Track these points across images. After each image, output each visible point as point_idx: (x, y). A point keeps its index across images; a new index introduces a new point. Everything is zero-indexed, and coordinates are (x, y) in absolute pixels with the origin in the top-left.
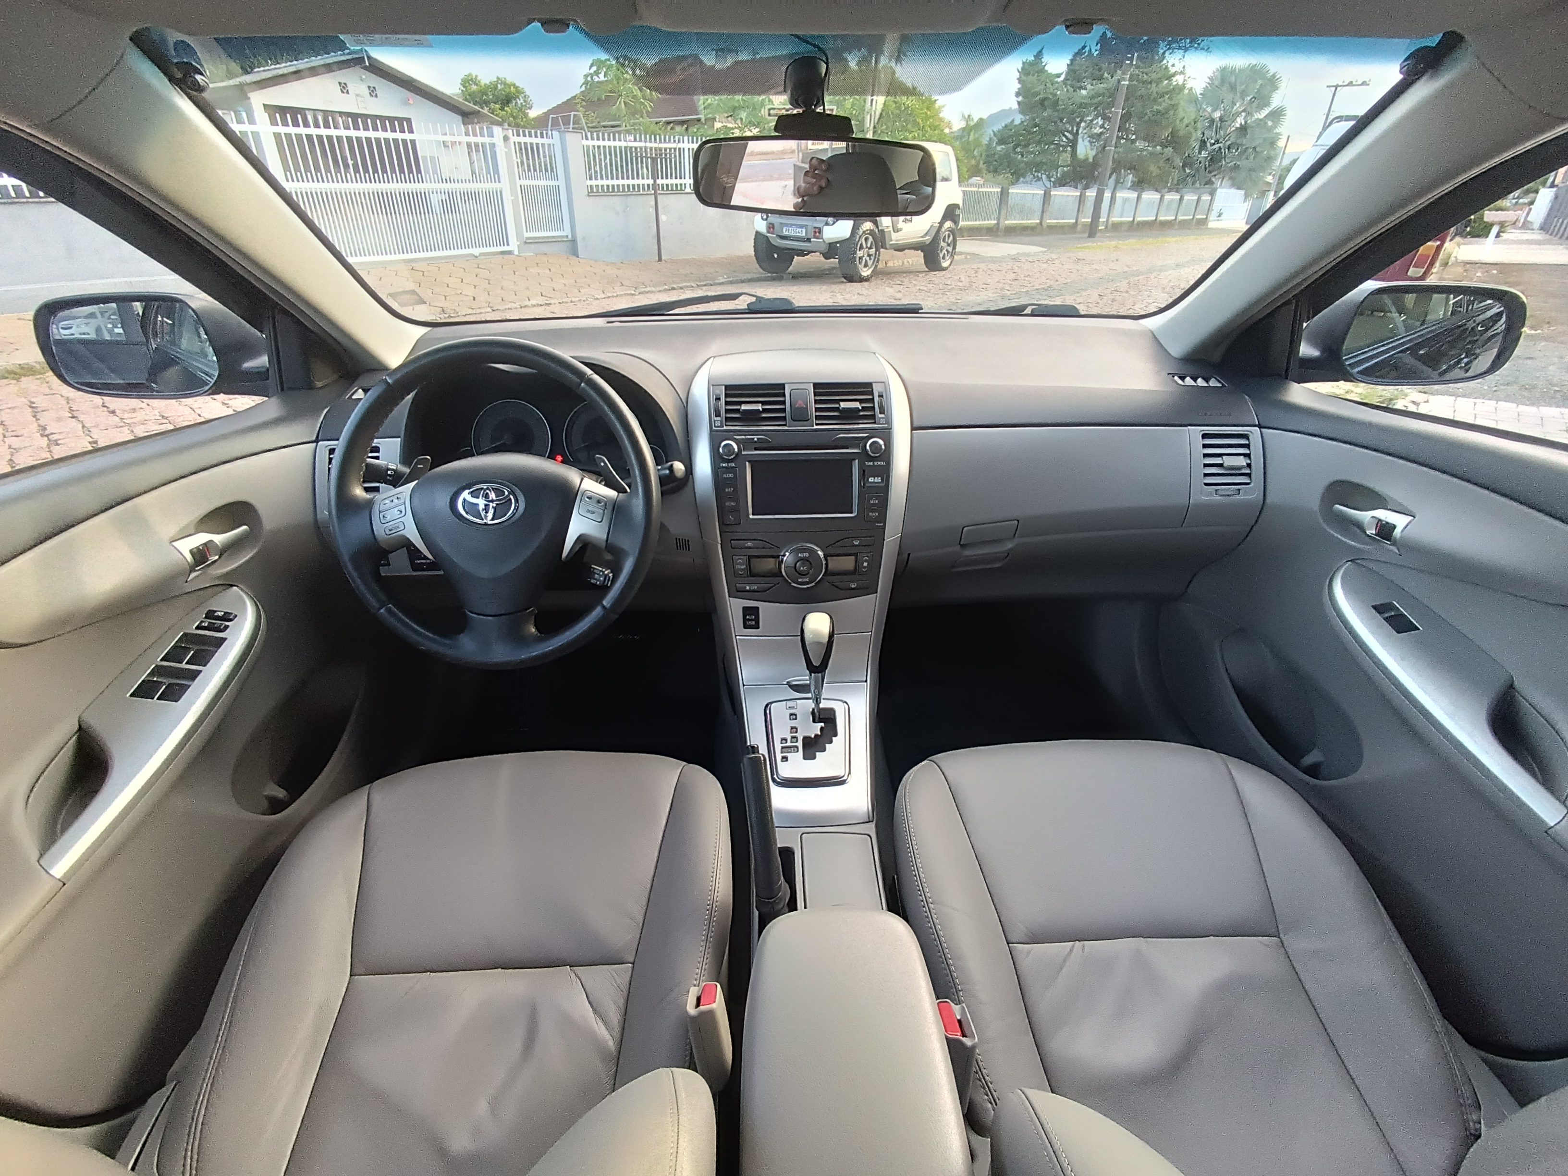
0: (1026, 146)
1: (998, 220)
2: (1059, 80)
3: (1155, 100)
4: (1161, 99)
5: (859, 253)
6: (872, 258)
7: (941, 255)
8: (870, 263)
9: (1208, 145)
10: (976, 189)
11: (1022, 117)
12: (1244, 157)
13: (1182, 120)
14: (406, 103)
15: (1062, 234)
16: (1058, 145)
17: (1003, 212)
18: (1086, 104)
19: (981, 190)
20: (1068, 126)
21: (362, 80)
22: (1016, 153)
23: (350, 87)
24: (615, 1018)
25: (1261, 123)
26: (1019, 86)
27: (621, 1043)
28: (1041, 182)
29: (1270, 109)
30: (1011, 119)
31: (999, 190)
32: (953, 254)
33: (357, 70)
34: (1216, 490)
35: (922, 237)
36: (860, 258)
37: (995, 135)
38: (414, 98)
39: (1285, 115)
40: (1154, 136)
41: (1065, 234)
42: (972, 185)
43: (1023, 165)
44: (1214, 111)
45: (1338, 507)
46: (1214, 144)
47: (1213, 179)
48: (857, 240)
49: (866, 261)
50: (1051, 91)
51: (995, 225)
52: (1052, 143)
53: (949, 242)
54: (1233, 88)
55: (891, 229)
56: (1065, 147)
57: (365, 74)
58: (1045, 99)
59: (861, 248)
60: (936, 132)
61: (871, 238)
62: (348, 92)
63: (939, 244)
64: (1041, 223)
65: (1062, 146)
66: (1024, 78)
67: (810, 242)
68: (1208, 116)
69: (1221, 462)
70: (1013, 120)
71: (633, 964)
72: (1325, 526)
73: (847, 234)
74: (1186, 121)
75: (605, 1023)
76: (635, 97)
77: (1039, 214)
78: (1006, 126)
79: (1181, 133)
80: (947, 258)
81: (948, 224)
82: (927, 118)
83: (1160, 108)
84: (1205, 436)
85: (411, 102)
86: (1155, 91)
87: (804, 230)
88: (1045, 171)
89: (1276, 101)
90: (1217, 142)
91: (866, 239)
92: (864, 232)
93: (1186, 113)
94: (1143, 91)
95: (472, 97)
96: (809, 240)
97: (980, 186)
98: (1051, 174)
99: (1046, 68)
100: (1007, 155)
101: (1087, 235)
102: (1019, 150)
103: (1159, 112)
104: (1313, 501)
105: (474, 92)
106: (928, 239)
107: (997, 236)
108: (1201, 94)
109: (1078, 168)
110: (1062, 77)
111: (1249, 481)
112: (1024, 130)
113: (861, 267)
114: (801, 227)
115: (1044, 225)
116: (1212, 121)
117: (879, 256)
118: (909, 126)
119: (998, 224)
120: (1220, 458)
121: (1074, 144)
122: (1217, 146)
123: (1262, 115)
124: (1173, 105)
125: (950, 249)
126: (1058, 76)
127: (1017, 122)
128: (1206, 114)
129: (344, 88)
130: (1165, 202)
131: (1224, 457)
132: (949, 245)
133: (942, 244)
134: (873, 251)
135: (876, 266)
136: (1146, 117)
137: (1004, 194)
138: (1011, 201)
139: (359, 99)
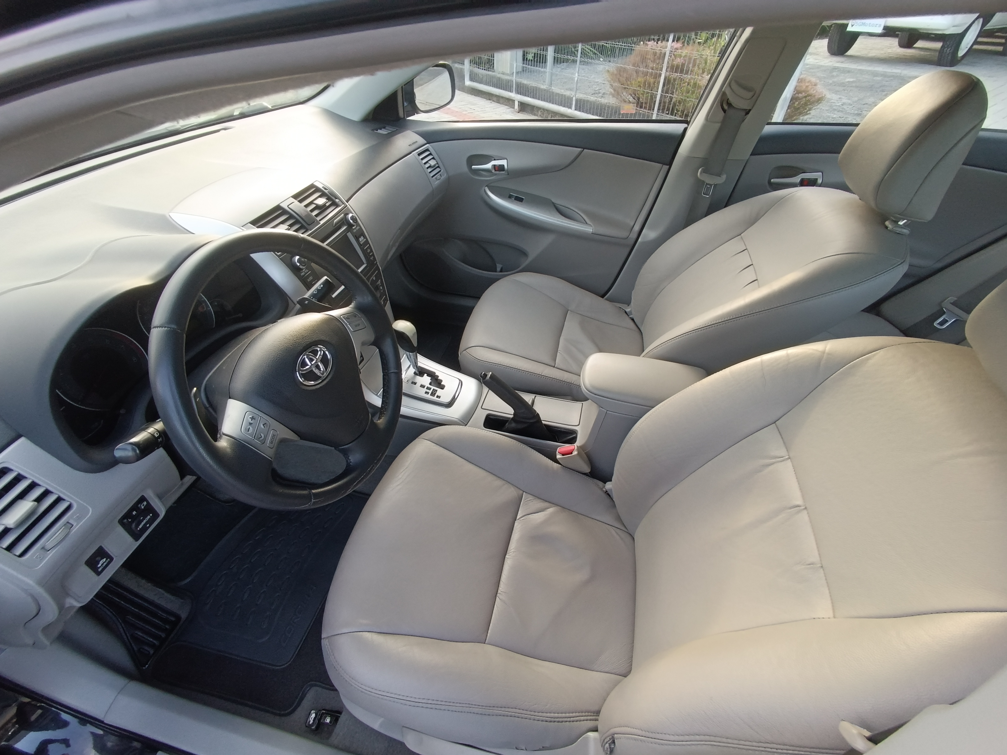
24: (547, 504)
27: (557, 505)
34: (436, 178)
45: (473, 167)
69: (429, 165)
71: (524, 492)
72: (473, 176)
75: (548, 508)
84: (419, 155)
104: (464, 168)
111: (440, 169)
120: (428, 164)
131: (429, 162)
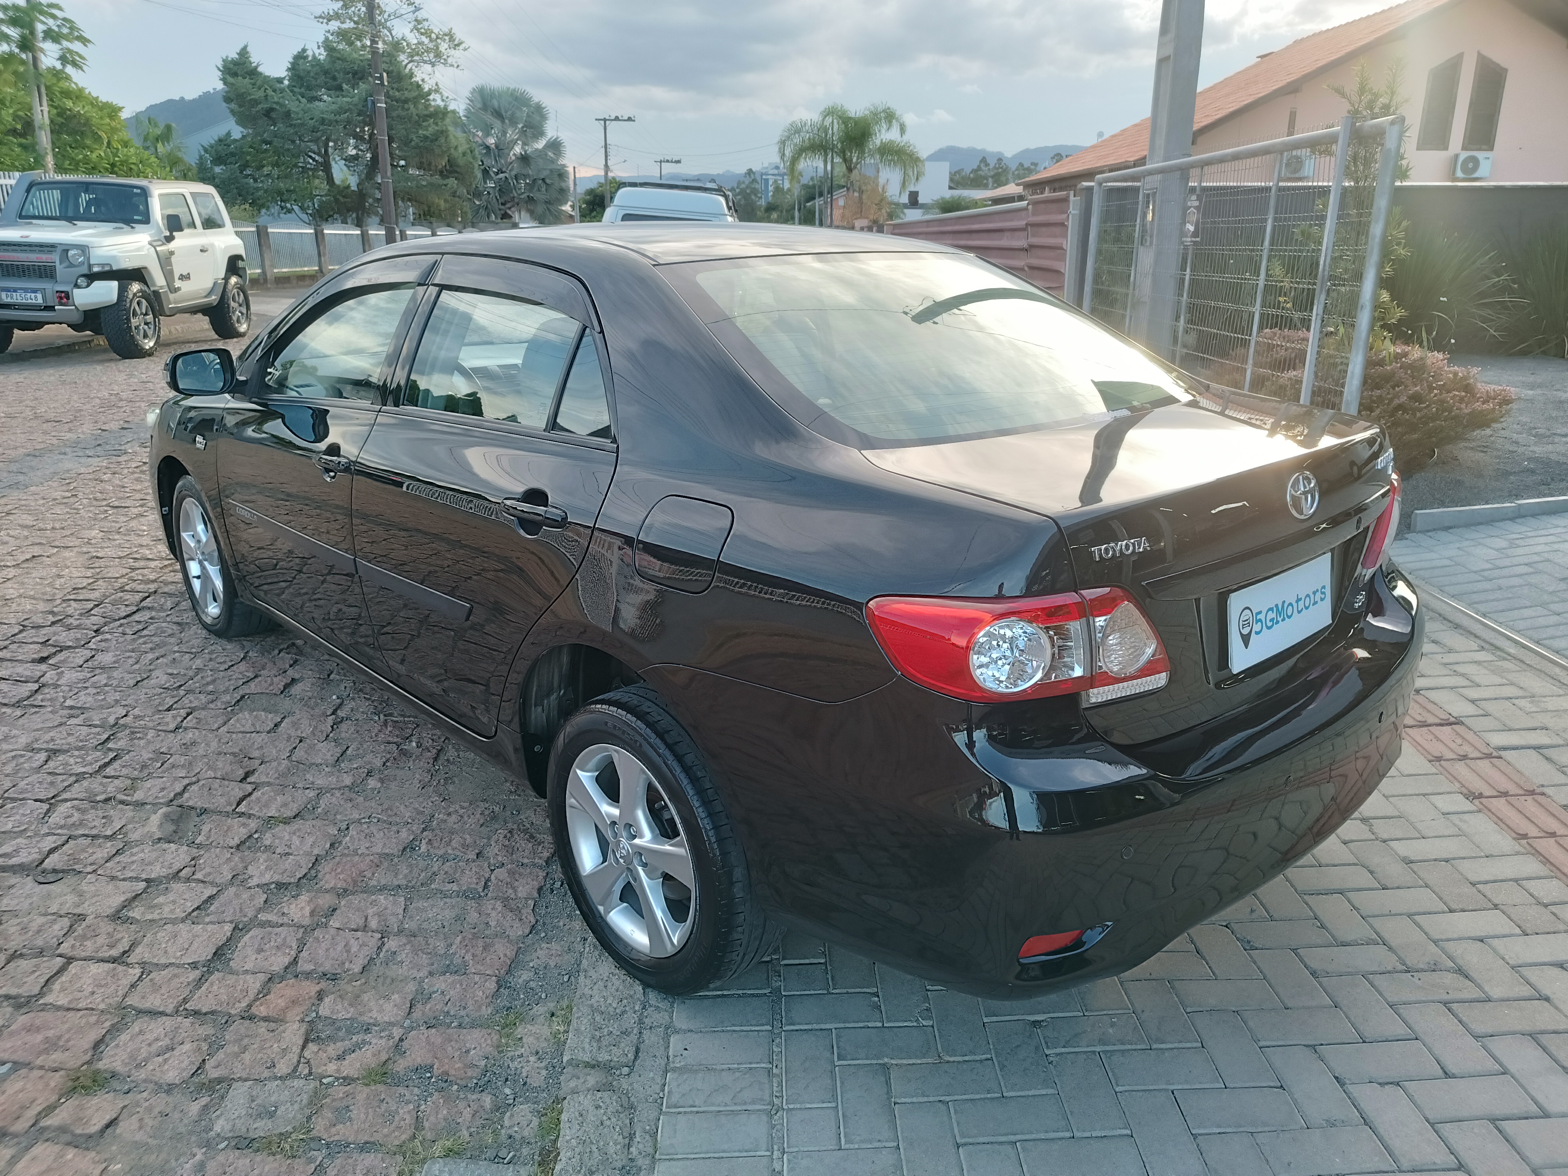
0: (259, 168)
2: (283, 86)
3: (418, 124)
4: (425, 123)
5: (134, 322)
6: (152, 327)
7: (235, 318)
8: (150, 332)
9: (492, 174)
11: (242, 129)
12: (536, 188)
13: (456, 148)
16: (305, 169)
17: (267, 256)
18: (330, 121)
20: (311, 145)
22: (247, 176)
25: (542, 153)
28: (294, 214)
29: (547, 140)
30: (227, 131)
32: (248, 318)
35: (206, 297)
36: (137, 328)
37: (206, 151)
39: (564, 147)
40: (430, 164)
43: (261, 193)
44: (487, 134)
46: (498, 173)
47: (510, 212)
48: (128, 305)
49: (145, 331)
50: (276, 99)
52: (295, 166)
53: (241, 301)
54: (498, 114)
55: (166, 289)
56: (314, 171)
58: (272, 109)
59: (135, 314)
61: (144, 301)
63: (229, 305)
65: (311, 170)
66: (228, 79)
67: (55, 310)
68: (480, 142)
70: (229, 134)
73: (114, 297)
74: (460, 150)
77: (313, 258)
78: (220, 140)
79: (459, 162)
80: (243, 321)
81: (234, 280)
83: (427, 133)
86: (414, 114)
87: (39, 296)
88: (295, 201)
89: (551, 131)
90: (500, 171)
91: (139, 303)
92: (135, 295)
93: (457, 137)
94: (400, 112)
96: (51, 308)
98: (306, 205)
102: (248, 172)
103: (426, 137)
106: (214, 298)
107: (268, 289)
108: (465, 116)
109: (342, 199)
110: (287, 82)
112: (251, 147)
113: (139, 338)
114: (35, 291)
116: (487, 148)
117: (159, 323)
119: (264, 273)
121: (326, 168)
122: (501, 176)
123: (540, 144)
124: (442, 132)
125: (244, 311)
126: (281, 80)
127: (237, 136)
128: (478, 139)
132: (240, 305)
133: (232, 304)
134: (150, 318)
135: (159, 336)
136: (413, 143)
137: (263, 235)
138: (273, 243)
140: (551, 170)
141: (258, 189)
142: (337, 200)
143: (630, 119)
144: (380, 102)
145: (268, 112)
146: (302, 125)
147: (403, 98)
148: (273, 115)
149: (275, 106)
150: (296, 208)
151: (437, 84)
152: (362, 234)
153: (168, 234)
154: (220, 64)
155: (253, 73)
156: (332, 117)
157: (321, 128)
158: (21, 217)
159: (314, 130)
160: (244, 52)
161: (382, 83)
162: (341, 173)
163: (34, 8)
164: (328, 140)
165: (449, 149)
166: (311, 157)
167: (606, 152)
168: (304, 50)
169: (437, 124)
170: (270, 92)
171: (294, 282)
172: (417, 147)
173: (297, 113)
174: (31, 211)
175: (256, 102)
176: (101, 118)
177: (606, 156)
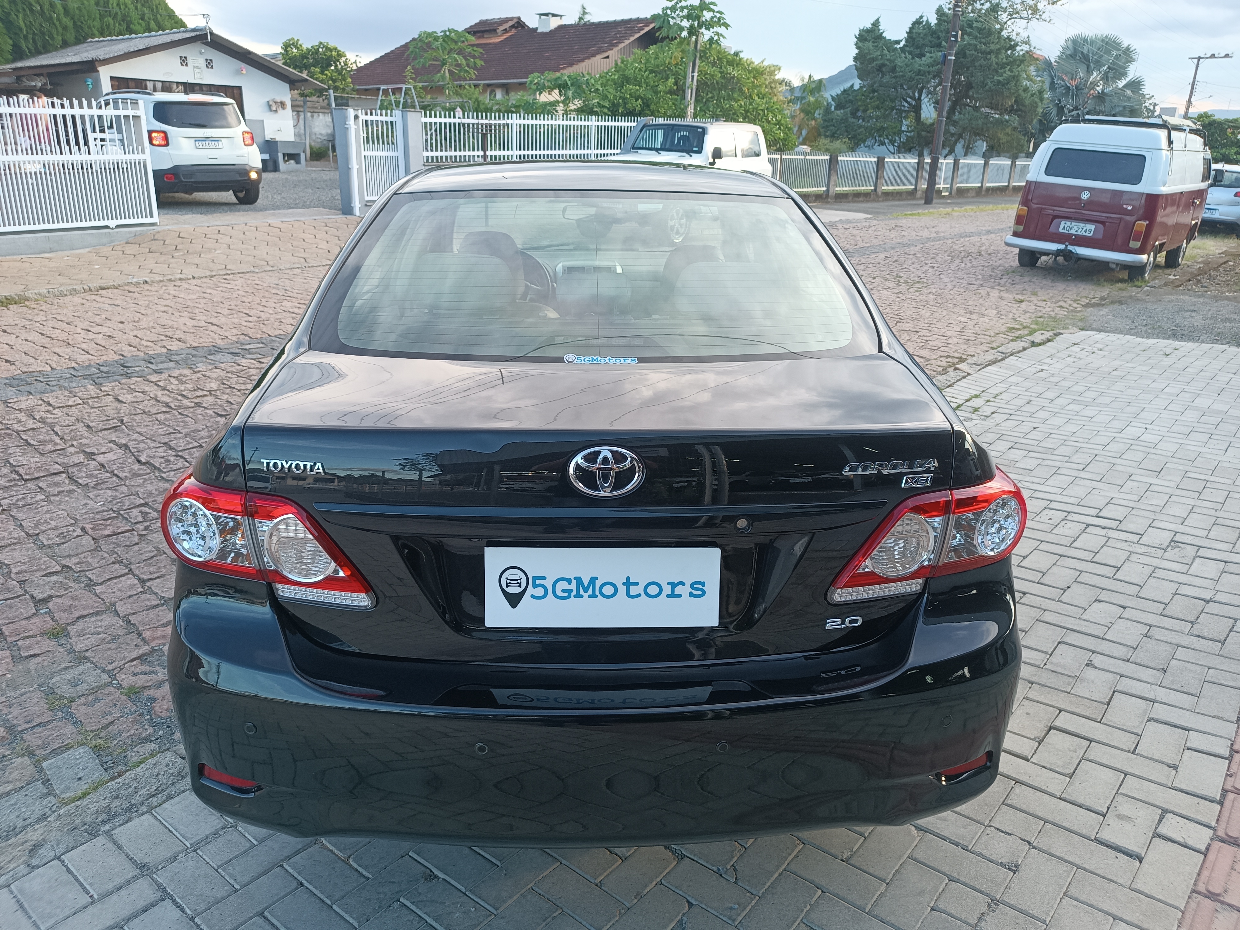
0: (865, 111)
1: (828, 186)
2: (898, 46)
3: (996, 71)
4: (1002, 71)
9: (1066, 111)
10: (803, 157)
11: (861, 82)
14: (239, 72)
15: (899, 200)
16: (901, 111)
17: (833, 178)
18: (924, 72)
19: (807, 157)
20: (910, 92)
21: (201, 53)
22: (855, 118)
23: (190, 61)
25: (1120, 92)
26: (857, 51)
29: (1128, 79)
30: (851, 84)
31: (828, 157)
33: (198, 47)
37: (833, 99)
38: (246, 69)
39: (1144, 85)
40: (999, 104)
41: (902, 200)
42: (798, 154)
46: (1073, 110)
50: (888, 57)
51: (824, 191)
52: (893, 108)
54: (1086, 60)
56: (908, 112)
57: (204, 49)
58: (883, 65)
60: (764, 101)
62: (187, 65)
64: (875, 190)
65: (905, 111)
66: (860, 44)
70: (852, 86)
76: (459, 65)
77: (874, 180)
78: (845, 91)
79: (1027, 102)
82: (754, 86)
83: (1000, 78)
85: (244, 72)
86: (995, 62)
88: (887, 136)
89: (1133, 71)
90: (1076, 108)
94: (983, 62)
95: (291, 61)
97: (806, 154)
98: (895, 139)
99: (884, 35)
100: (844, 120)
101: (923, 202)
102: (858, 114)
103: (999, 82)
105: (295, 56)
107: (828, 203)
109: (922, 134)
110: (902, 44)
112: (863, 95)
115: (879, 191)
118: (735, 95)
119: (828, 190)
121: (917, 109)
122: (1075, 113)
123: (1121, 84)
124: (1016, 76)
126: (898, 42)
127: (856, 87)
129: (184, 61)
130: (1018, 168)
136: (988, 87)
137: (833, 162)
138: (841, 168)
139: (197, 70)
140: (1124, 107)
141: (860, 127)
142: (919, 135)
143: (1227, 56)
144: (950, 55)
145: (880, 68)
146: (903, 76)
147: (988, 50)
148: (884, 70)
149: (886, 62)
150: (886, 141)
151: (1028, 37)
152: (918, 163)
153: (711, 160)
154: (857, 33)
155: (880, 37)
156: (926, 69)
157: (917, 77)
158: (633, 148)
159: (911, 79)
160: (876, 24)
161: (956, 41)
162: (928, 112)
163: (704, 6)
164: (923, 88)
165: (1017, 91)
166: (907, 102)
167: (1192, 89)
168: (921, 17)
169: (1011, 71)
170: (886, 52)
171: (850, 198)
172: (990, 90)
173: (901, 67)
174: (641, 144)
175: (873, 60)
176: (748, 79)
177: (1191, 93)
